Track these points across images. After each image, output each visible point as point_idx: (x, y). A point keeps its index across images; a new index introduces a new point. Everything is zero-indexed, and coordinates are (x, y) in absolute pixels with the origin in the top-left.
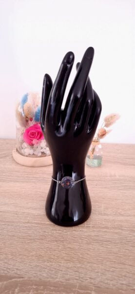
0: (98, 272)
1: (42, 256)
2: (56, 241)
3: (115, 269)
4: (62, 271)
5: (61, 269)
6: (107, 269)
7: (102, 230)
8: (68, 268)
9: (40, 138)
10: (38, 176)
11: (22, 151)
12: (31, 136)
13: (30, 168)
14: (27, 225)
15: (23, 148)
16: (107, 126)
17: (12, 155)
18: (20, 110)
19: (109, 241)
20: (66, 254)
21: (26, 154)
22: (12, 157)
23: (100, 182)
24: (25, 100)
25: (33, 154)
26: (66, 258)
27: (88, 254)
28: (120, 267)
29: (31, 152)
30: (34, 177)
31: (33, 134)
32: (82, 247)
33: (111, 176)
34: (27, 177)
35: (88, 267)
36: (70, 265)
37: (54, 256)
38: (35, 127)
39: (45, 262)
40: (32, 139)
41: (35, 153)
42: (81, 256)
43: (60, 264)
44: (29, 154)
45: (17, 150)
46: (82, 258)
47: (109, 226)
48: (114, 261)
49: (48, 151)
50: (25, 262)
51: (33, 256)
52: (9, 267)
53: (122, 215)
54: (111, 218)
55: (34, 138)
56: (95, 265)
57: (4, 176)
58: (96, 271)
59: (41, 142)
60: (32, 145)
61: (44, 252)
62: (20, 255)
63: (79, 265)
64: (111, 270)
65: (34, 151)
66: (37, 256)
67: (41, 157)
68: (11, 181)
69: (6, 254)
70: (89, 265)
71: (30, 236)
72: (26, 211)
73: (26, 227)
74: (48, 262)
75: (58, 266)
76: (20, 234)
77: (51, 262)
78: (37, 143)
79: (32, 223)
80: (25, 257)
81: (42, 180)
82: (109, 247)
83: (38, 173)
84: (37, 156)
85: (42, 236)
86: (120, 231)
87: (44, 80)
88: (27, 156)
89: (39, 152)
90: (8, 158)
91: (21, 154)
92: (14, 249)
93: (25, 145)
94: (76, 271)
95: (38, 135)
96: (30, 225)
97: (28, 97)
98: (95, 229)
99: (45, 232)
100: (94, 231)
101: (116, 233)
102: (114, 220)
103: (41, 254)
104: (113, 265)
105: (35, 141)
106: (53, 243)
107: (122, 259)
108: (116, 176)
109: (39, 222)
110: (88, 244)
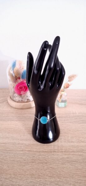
0: (70, 184)
1: (34, 174)
2: (42, 163)
3: (81, 181)
4: (47, 184)
5: (47, 183)
6: (76, 182)
7: (70, 153)
8: (51, 182)
9: (26, 90)
10: (26, 116)
11: (14, 99)
12: (20, 89)
13: (20, 110)
14: (22, 152)
15: (14, 97)
16: (69, 81)
17: (7, 100)
18: (12, 72)
19: (76, 161)
20: (49, 172)
21: (17, 101)
22: (8, 102)
23: (66, 118)
24: (14, 65)
25: (22, 101)
26: (49, 175)
27: (63, 171)
28: (84, 179)
29: (20, 99)
30: (23, 117)
31: (21, 88)
32: (59, 167)
33: (73, 113)
34: (19, 117)
35: (64, 180)
36: (53, 180)
37: (42, 174)
38: (22, 83)
39: (36, 178)
40: (20, 91)
41: (23, 100)
42: (59, 173)
43: (46, 179)
44: (19, 101)
45: (10, 97)
46: (60, 174)
47: (75, 150)
48: (80, 175)
49: (31, 98)
50: (23, 180)
51: (28, 174)
52: (13, 184)
53: (83, 142)
54: (76, 144)
55: (22, 90)
56: (69, 179)
57: (4, 116)
58: (69, 183)
59: (26, 93)
60: (20, 95)
61: (34, 171)
62: (19, 174)
63: (58, 180)
64: (79, 182)
65: (22, 98)
66: (30, 175)
67: (27, 102)
68: (8, 120)
69: (10, 174)
70: (65, 179)
71: (25, 160)
72: (21, 142)
73: (21, 154)
74: (38, 179)
75: (45, 181)
76: (18, 159)
77: (40, 178)
78: (24, 94)
79: (26, 151)
80: (23, 176)
81: (29, 118)
82: (76, 165)
83: (25, 114)
84: (24, 102)
85: (33, 160)
86: (82, 153)
87: (28, 56)
88: (17, 102)
89: (25, 99)
90: (5, 103)
91: (14, 101)
92: (15, 170)
93: (16, 95)
94: (57, 184)
95: (24, 88)
96: (24, 152)
97: (16, 63)
98: (66, 153)
99: (34, 157)
100: (66, 154)
101: (80, 155)
102: (78, 146)
103: (33, 173)
104: (80, 179)
105: (22, 92)
106: (40, 165)
107: (85, 173)
108: (76, 113)
109: (30, 150)
110: (63, 164)
